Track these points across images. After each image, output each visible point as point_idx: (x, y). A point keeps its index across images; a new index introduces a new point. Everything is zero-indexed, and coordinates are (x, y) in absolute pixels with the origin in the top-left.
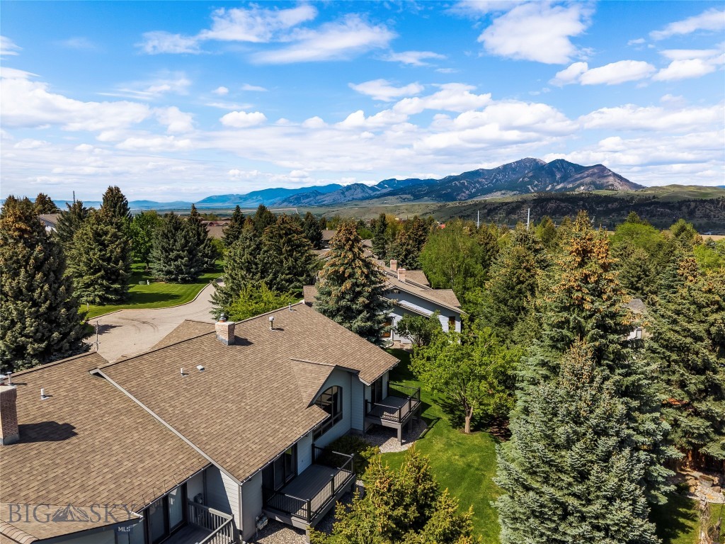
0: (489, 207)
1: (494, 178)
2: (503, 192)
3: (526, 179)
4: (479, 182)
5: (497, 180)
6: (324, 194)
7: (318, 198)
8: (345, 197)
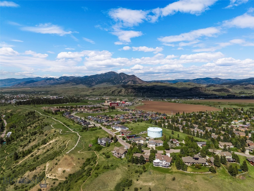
3: (113, 79)
4: (97, 79)
8: (46, 83)
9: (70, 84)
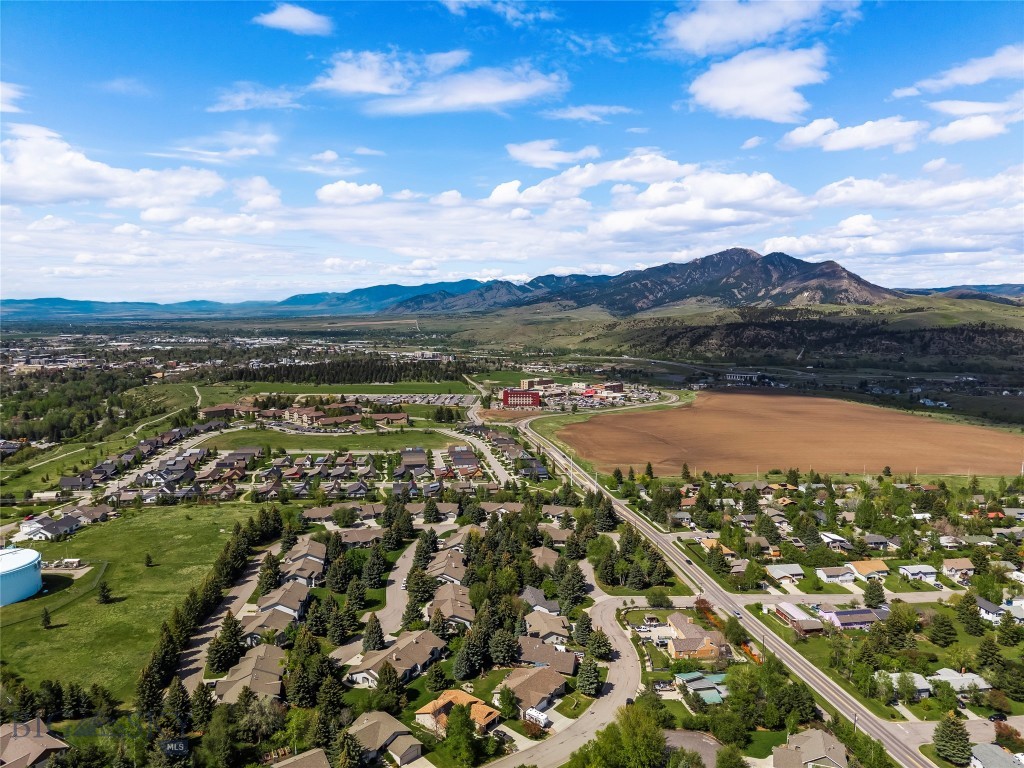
0: (669, 333)
1: (689, 276)
2: (699, 298)
3: (732, 280)
4: (667, 283)
5: (693, 280)
6: (453, 296)
7: (446, 301)
8: (484, 300)
9: (553, 304)
